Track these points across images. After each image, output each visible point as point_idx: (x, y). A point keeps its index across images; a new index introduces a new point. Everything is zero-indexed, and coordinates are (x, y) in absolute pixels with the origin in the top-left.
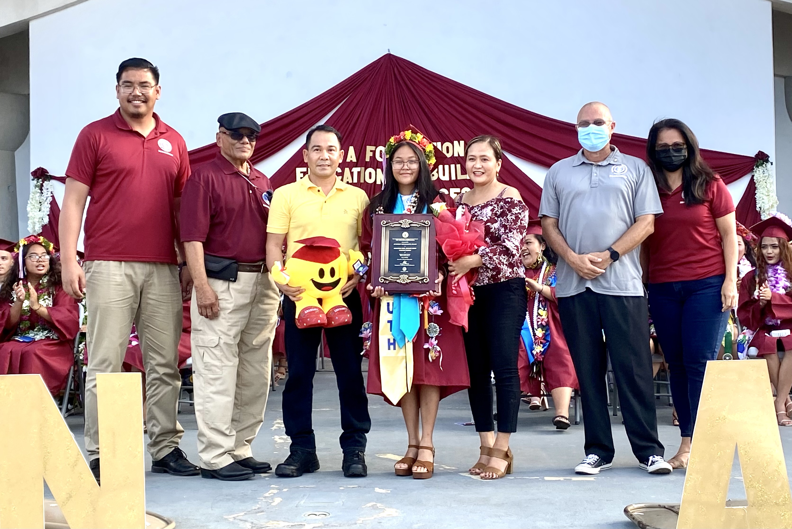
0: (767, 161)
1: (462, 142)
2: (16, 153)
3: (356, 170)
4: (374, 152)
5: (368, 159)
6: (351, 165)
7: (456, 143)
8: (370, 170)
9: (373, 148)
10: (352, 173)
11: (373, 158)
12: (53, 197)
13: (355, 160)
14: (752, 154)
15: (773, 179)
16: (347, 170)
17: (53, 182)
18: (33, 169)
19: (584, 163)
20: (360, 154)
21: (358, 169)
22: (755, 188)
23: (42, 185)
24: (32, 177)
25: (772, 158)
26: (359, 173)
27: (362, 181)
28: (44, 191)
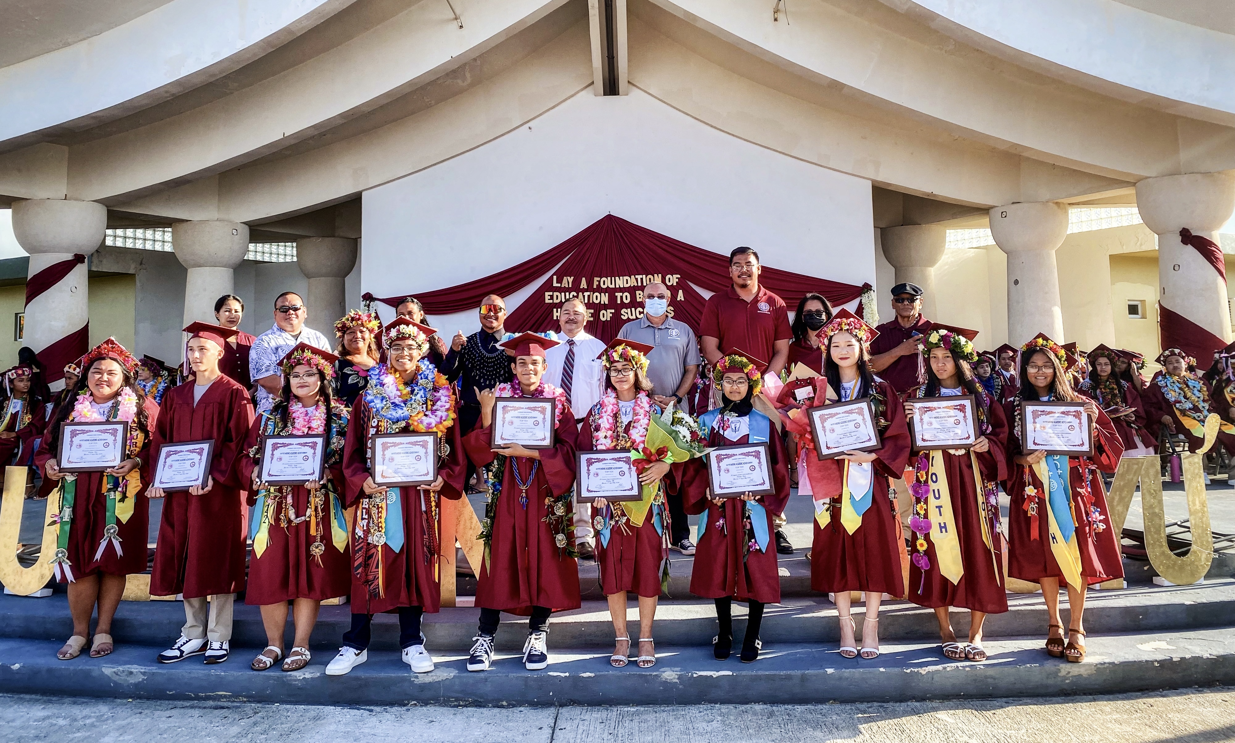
0: (871, 290)
1: (660, 275)
2: (346, 279)
3: (586, 294)
4: (599, 282)
5: (595, 287)
6: (584, 290)
7: (656, 275)
8: (597, 294)
9: (598, 279)
10: (584, 296)
11: (599, 285)
12: (376, 313)
13: (586, 287)
14: (860, 285)
15: (875, 302)
16: (580, 294)
17: (377, 302)
18: (362, 294)
19: (649, 326)
20: (590, 283)
21: (589, 293)
22: (863, 308)
23: (369, 305)
24: (362, 299)
25: (874, 288)
26: (589, 296)
27: (591, 302)
28: (371, 309)
